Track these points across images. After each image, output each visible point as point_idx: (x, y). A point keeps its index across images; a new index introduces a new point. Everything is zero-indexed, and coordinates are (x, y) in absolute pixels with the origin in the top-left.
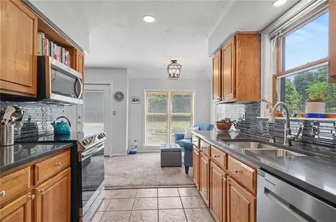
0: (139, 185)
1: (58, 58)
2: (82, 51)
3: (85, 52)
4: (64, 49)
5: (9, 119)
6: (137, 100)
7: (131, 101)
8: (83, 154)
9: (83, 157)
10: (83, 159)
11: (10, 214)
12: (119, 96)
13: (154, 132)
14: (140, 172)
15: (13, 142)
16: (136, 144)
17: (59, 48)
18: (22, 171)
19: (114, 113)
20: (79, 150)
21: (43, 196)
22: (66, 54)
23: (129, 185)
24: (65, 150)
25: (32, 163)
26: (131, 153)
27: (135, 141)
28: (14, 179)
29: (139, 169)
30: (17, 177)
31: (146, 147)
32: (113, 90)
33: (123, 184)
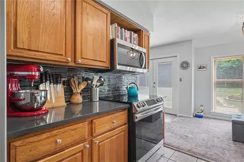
0: (200, 154)
1: (128, 40)
2: (148, 31)
3: (150, 32)
4: (133, 32)
5: (95, 84)
6: (204, 67)
7: (197, 68)
8: (136, 115)
9: (136, 118)
10: (136, 120)
11: (69, 157)
12: (185, 65)
13: (227, 98)
14: (203, 140)
15: (98, 100)
16: (203, 108)
17: (129, 32)
18: (81, 125)
19: (181, 80)
20: (134, 112)
21: (99, 146)
22: (135, 36)
23: (189, 151)
24: (124, 110)
25: (91, 119)
26: (197, 116)
27: (202, 106)
28: (72, 130)
29: (204, 136)
30: (75, 129)
31: (214, 113)
32: (179, 61)
33: (183, 147)
